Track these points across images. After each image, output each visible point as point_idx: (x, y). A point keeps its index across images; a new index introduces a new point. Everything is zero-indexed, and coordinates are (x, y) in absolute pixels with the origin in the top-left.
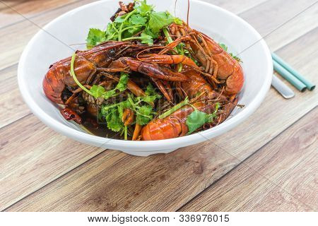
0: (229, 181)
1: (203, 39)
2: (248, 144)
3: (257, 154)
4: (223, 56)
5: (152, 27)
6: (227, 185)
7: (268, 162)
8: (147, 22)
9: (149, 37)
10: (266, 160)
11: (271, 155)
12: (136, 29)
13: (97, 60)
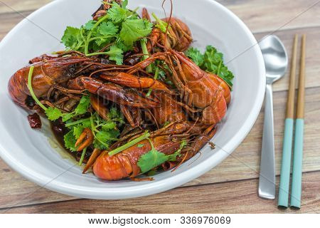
0: (182, 194)
1: (178, 62)
2: (231, 169)
3: (231, 184)
4: (202, 83)
5: (124, 39)
6: (177, 198)
7: (235, 198)
8: (118, 32)
9: (119, 51)
10: (234, 195)
11: (242, 194)
12: (104, 40)
13: (56, 75)
